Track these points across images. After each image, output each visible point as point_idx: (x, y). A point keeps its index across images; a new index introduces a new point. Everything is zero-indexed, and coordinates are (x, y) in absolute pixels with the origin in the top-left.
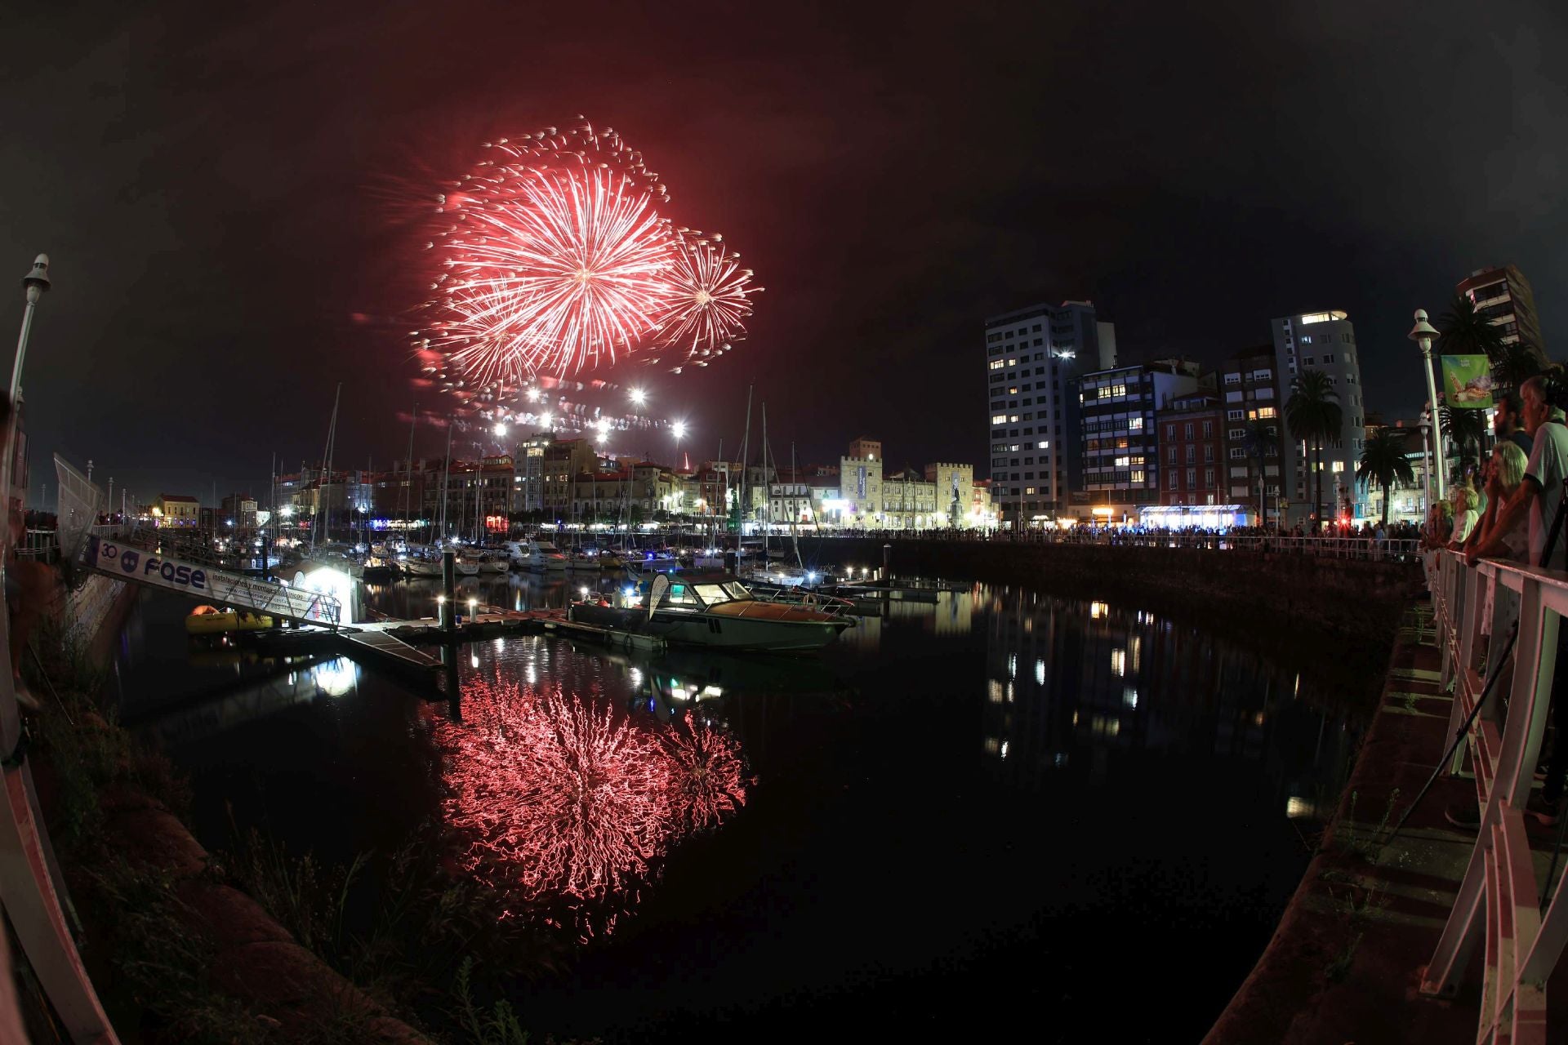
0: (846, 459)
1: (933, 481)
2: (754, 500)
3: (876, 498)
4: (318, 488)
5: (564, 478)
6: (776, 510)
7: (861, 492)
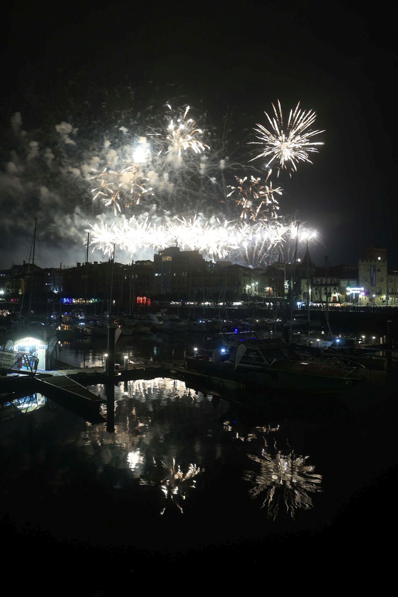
0: (362, 261)
2: (302, 287)
3: (384, 285)
4: (24, 278)
5: (185, 274)
6: (316, 294)
7: (372, 282)
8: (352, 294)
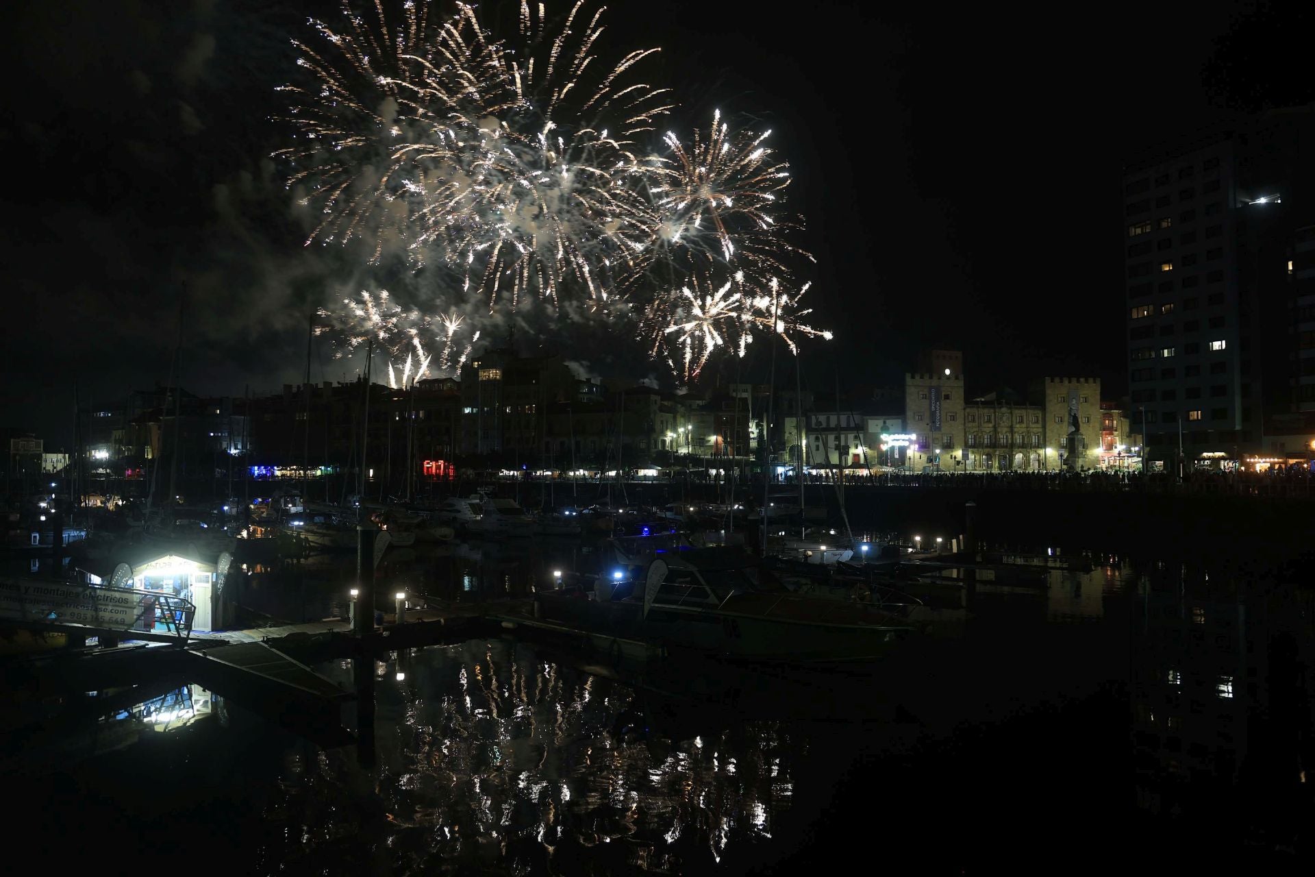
0: (913, 377)
1: (1039, 402)
2: (787, 435)
3: (956, 429)
4: (159, 420)
5: (530, 409)
6: (818, 449)
7: (934, 422)
8: (893, 448)
